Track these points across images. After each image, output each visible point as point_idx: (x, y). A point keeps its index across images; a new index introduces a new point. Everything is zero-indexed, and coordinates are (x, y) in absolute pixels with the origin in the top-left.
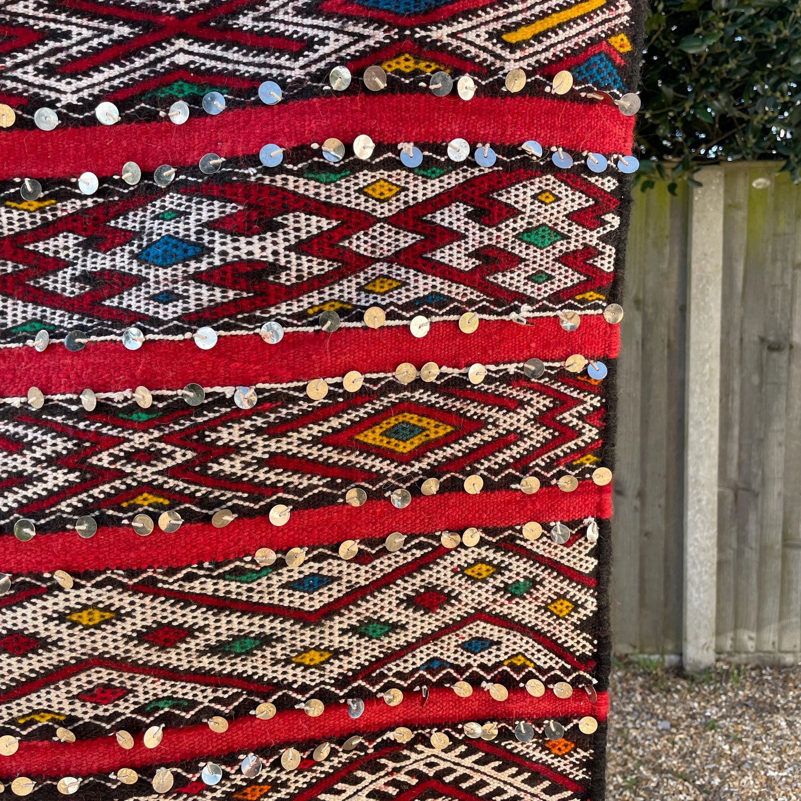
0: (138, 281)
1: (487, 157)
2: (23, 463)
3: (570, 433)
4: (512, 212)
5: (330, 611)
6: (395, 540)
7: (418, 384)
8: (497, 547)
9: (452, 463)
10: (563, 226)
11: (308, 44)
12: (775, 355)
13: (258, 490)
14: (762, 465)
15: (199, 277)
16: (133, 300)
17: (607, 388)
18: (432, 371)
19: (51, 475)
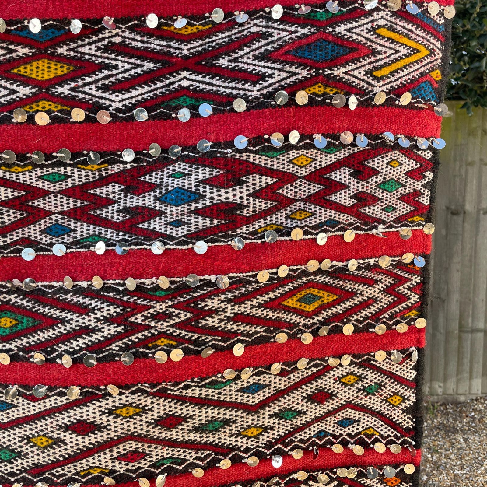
0: (160, 213)
1: (363, 142)
2: (90, 321)
3: (402, 298)
5: (263, 404)
6: (302, 363)
7: (319, 271)
8: (360, 365)
9: (337, 317)
10: (403, 180)
11: (262, 77)
12: (455, 217)
13: (227, 335)
14: (447, 283)
15: (197, 212)
16: (157, 225)
18: (327, 264)
19: (107, 328)
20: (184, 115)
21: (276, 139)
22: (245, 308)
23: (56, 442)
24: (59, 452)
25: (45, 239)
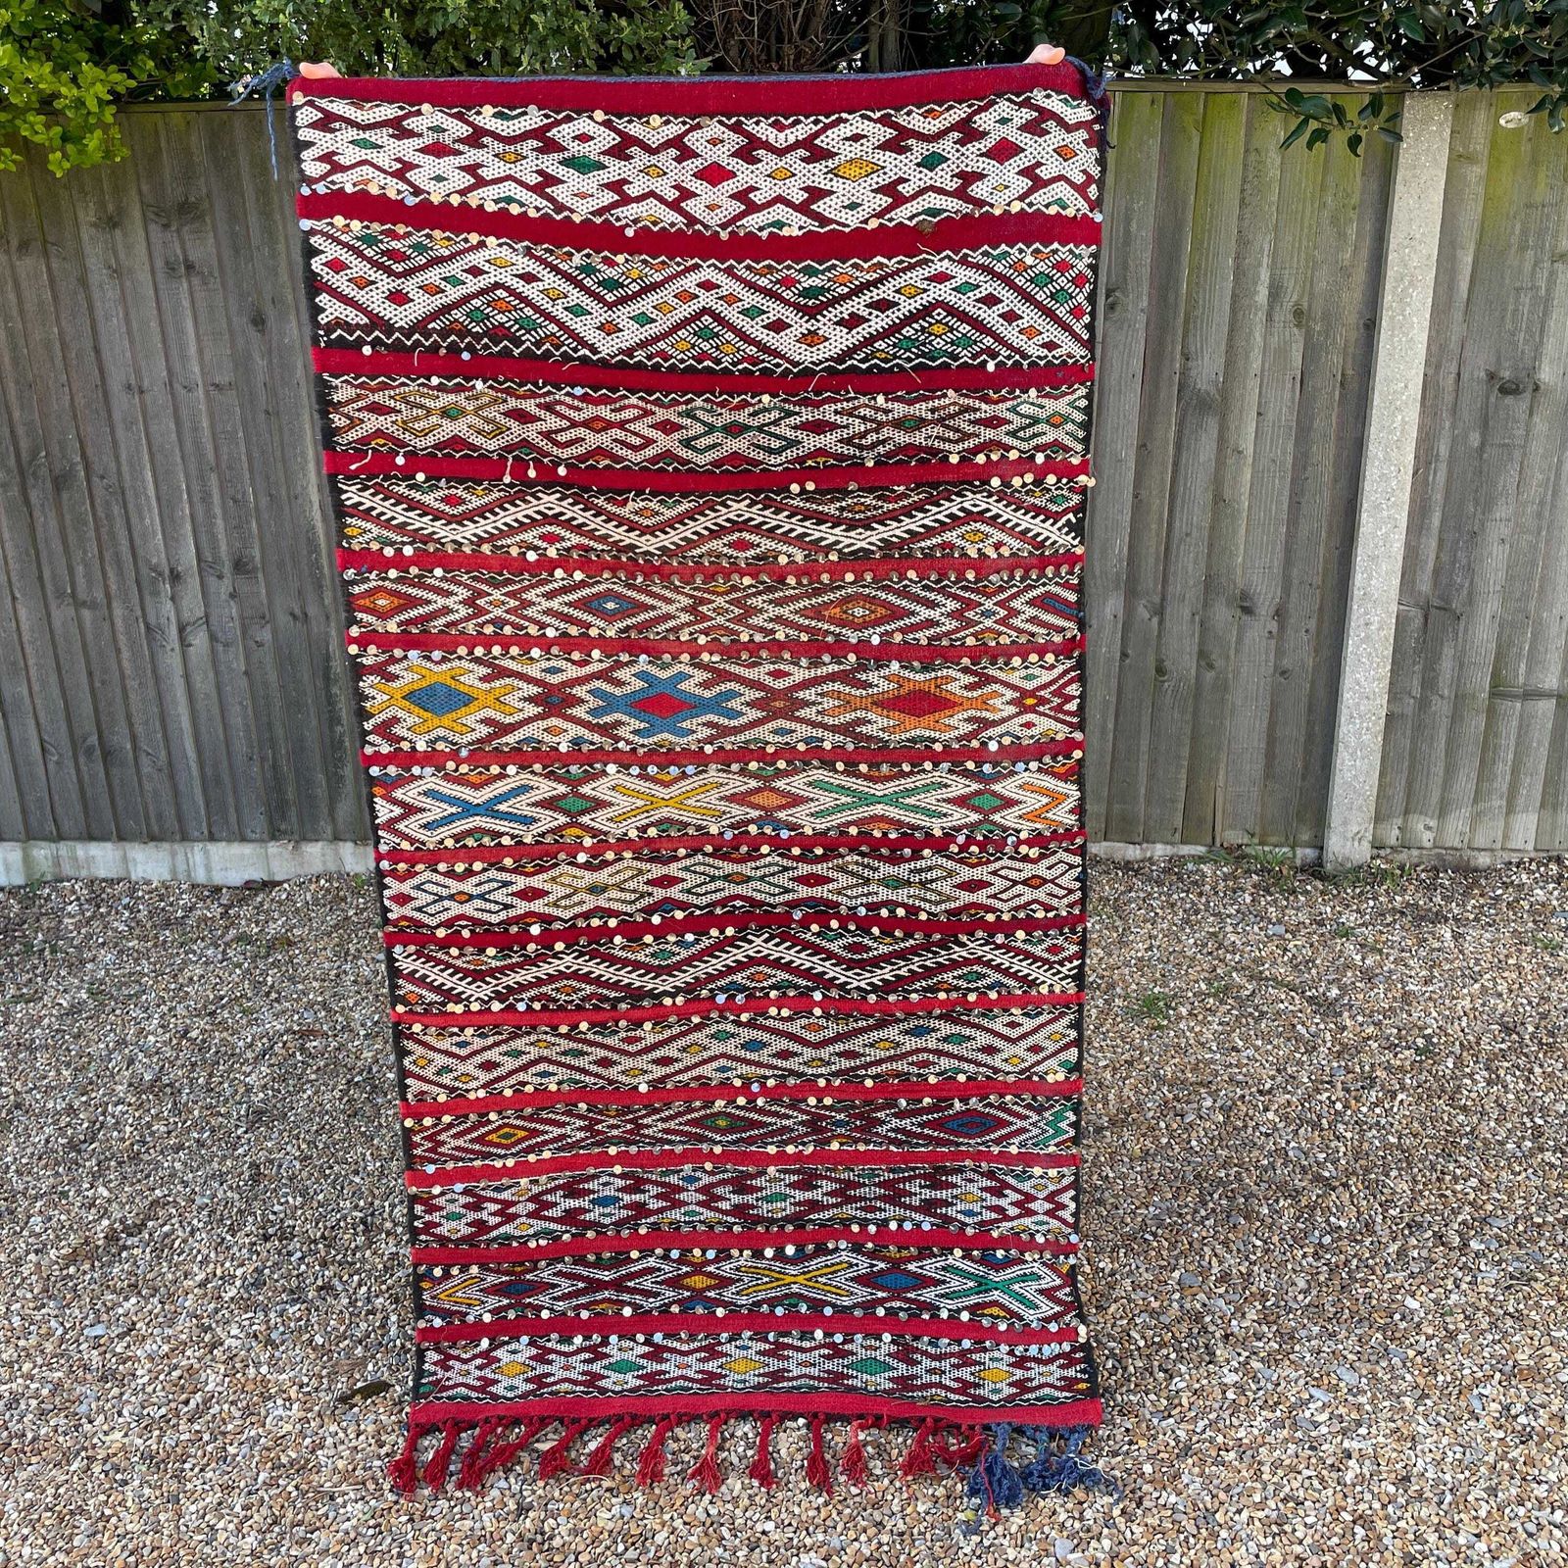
2: (662, 1125)
4: (468, 1224)
5: (536, 1062)
7: (505, 1156)
9: (483, 1125)
11: (555, 1275)
13: (569, 1114)
15: (593, 1192)
16: (620, 1183)
18: (498, 1162)
19: (650, 1122)
20: (605, 1254)
21: (544, 1240)
22: (557, 1131)
23: (684, 1050)
24: (682, 1042)
25: (698, 1174)
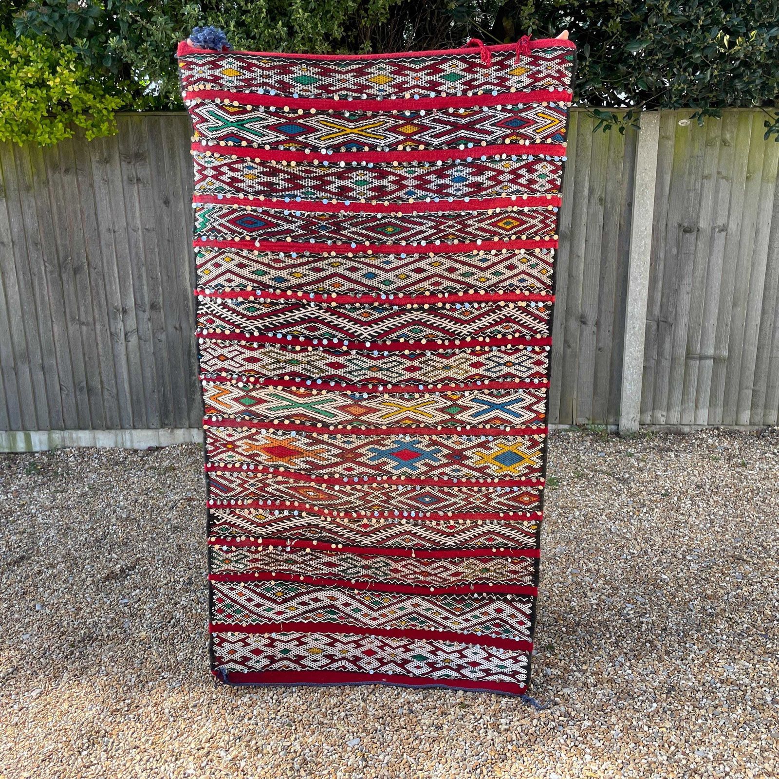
0: (452, 186)
1: (531, 158)
2: (423, 228)
3: (547, 226)
4: (537, 171)
5: (488, 268)
6: (504, 251)
7: (512, 211)
8: (528, 255)
9: (519, 232)
10: (548, 174)
11: (493, 133)
12: (687, 235)
13: (475, 236)
14: (676, 306)
15: (466, 185)
16: (450, 191)
17: (558, 214)
18: (515, 209)
19: (430, 231)
20: (462, 147)
21: (497, 157)
22: (482, 225)
23: (408, 277)
24: (409, 281)
25: (406, 197)
